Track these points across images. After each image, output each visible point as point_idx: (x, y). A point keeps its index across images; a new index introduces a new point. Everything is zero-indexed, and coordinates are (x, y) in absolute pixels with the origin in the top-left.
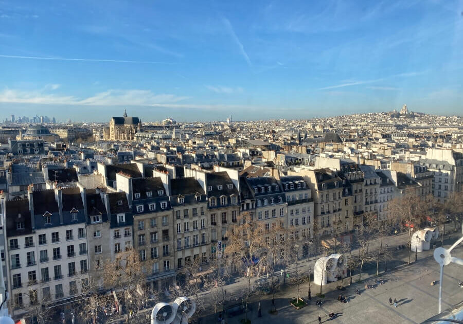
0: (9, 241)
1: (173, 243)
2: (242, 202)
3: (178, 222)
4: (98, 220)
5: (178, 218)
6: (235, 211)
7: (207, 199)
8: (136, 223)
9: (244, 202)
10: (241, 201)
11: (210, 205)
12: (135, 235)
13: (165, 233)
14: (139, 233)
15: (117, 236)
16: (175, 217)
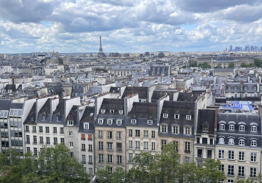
0: (25, 127)
1: (125, 155)
2: (197, 135)
3: (130, 139)
4: (72, 124)
5: (131, 135)
6: (189, 143)
7: (158, 125)
8: (97, 132)
9: (200, 135)
10: (195, 134)
11: (161, 131)
12: (96, 141)
13: (119, 145)
14: (98, 140)
15: (83, 139)
16: (128, 135)
